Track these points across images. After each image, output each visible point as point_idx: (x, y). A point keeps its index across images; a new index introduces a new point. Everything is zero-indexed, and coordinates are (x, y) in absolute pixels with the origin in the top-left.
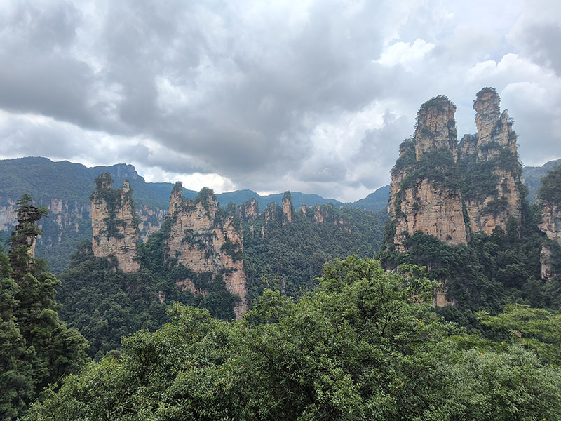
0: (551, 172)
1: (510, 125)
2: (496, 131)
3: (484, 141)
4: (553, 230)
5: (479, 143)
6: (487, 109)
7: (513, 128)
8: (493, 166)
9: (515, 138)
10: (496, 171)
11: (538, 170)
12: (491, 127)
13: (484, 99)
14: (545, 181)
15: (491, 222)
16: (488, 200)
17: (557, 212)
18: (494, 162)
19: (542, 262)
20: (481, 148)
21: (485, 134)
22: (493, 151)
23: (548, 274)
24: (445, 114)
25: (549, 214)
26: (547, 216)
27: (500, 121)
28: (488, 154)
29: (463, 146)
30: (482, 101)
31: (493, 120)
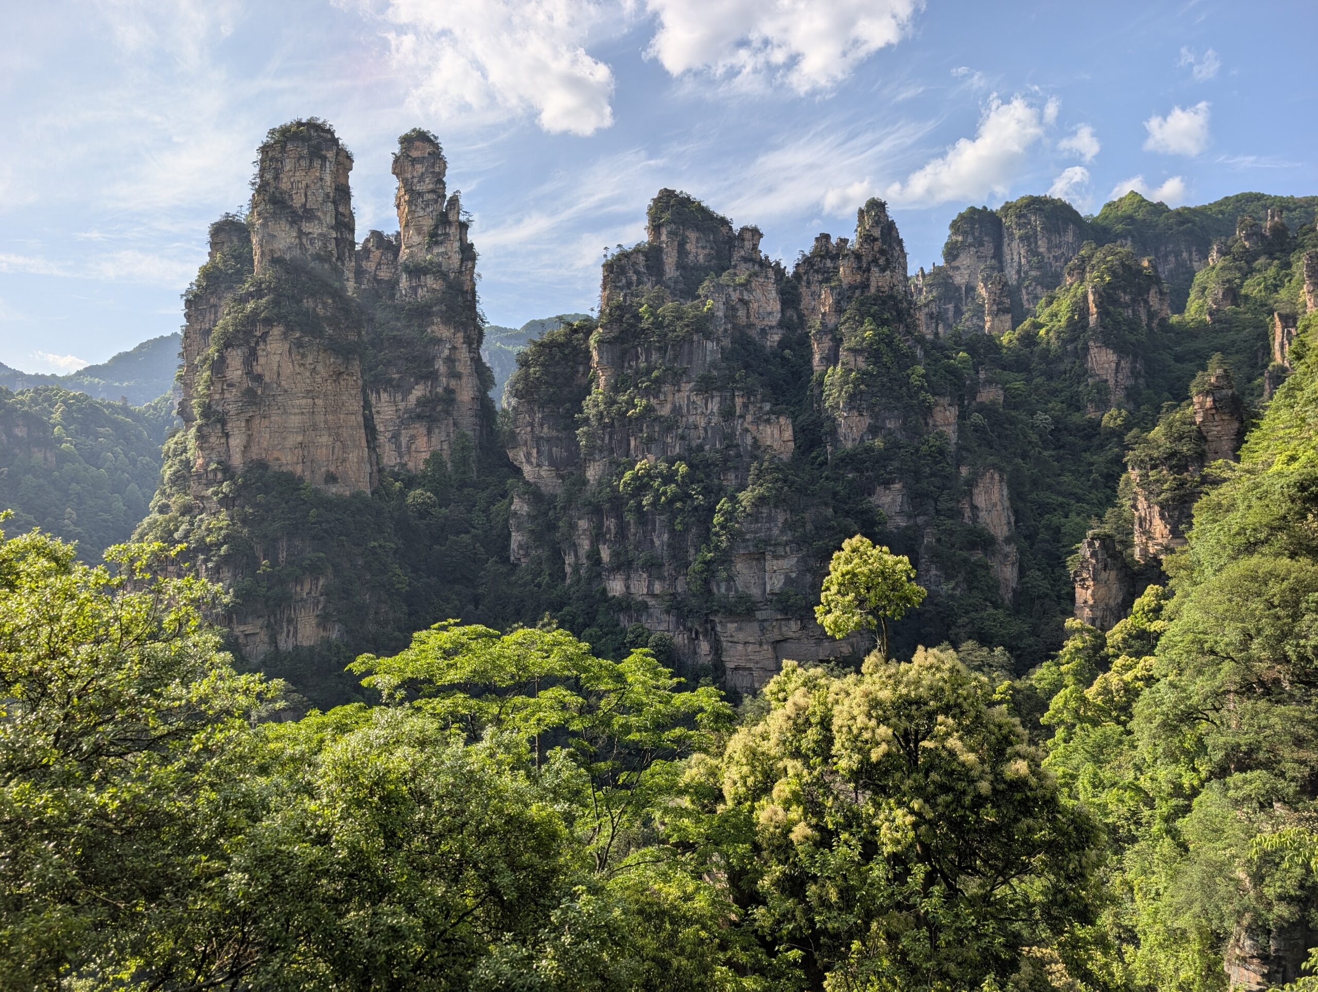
0: (536, 344)
1: (464, 227)
2: (437, 235)
3: (411, 255)
4: (534, 461)
5: (402, 257)
6: (421, 179)
7: (471, 236)
8: (429, 314)
9: (473, 258)
10: (435, 328)
12: (428, 224)
13: (414, 154)
14: (523, 361)
15: (421, 443)
16: (418, 392)
18: (431, 307)
19: (513, 529)
20: (406, 268)
21: (416, 239)
22: (430, 281)
23: (521, 552)
24: (328, 170)
25: (529, 429)
26: (524, 433)
27: (445, 214)
28: (419, 286)
29: (368, 257)
30: (410, 158)
31: (431, 209)
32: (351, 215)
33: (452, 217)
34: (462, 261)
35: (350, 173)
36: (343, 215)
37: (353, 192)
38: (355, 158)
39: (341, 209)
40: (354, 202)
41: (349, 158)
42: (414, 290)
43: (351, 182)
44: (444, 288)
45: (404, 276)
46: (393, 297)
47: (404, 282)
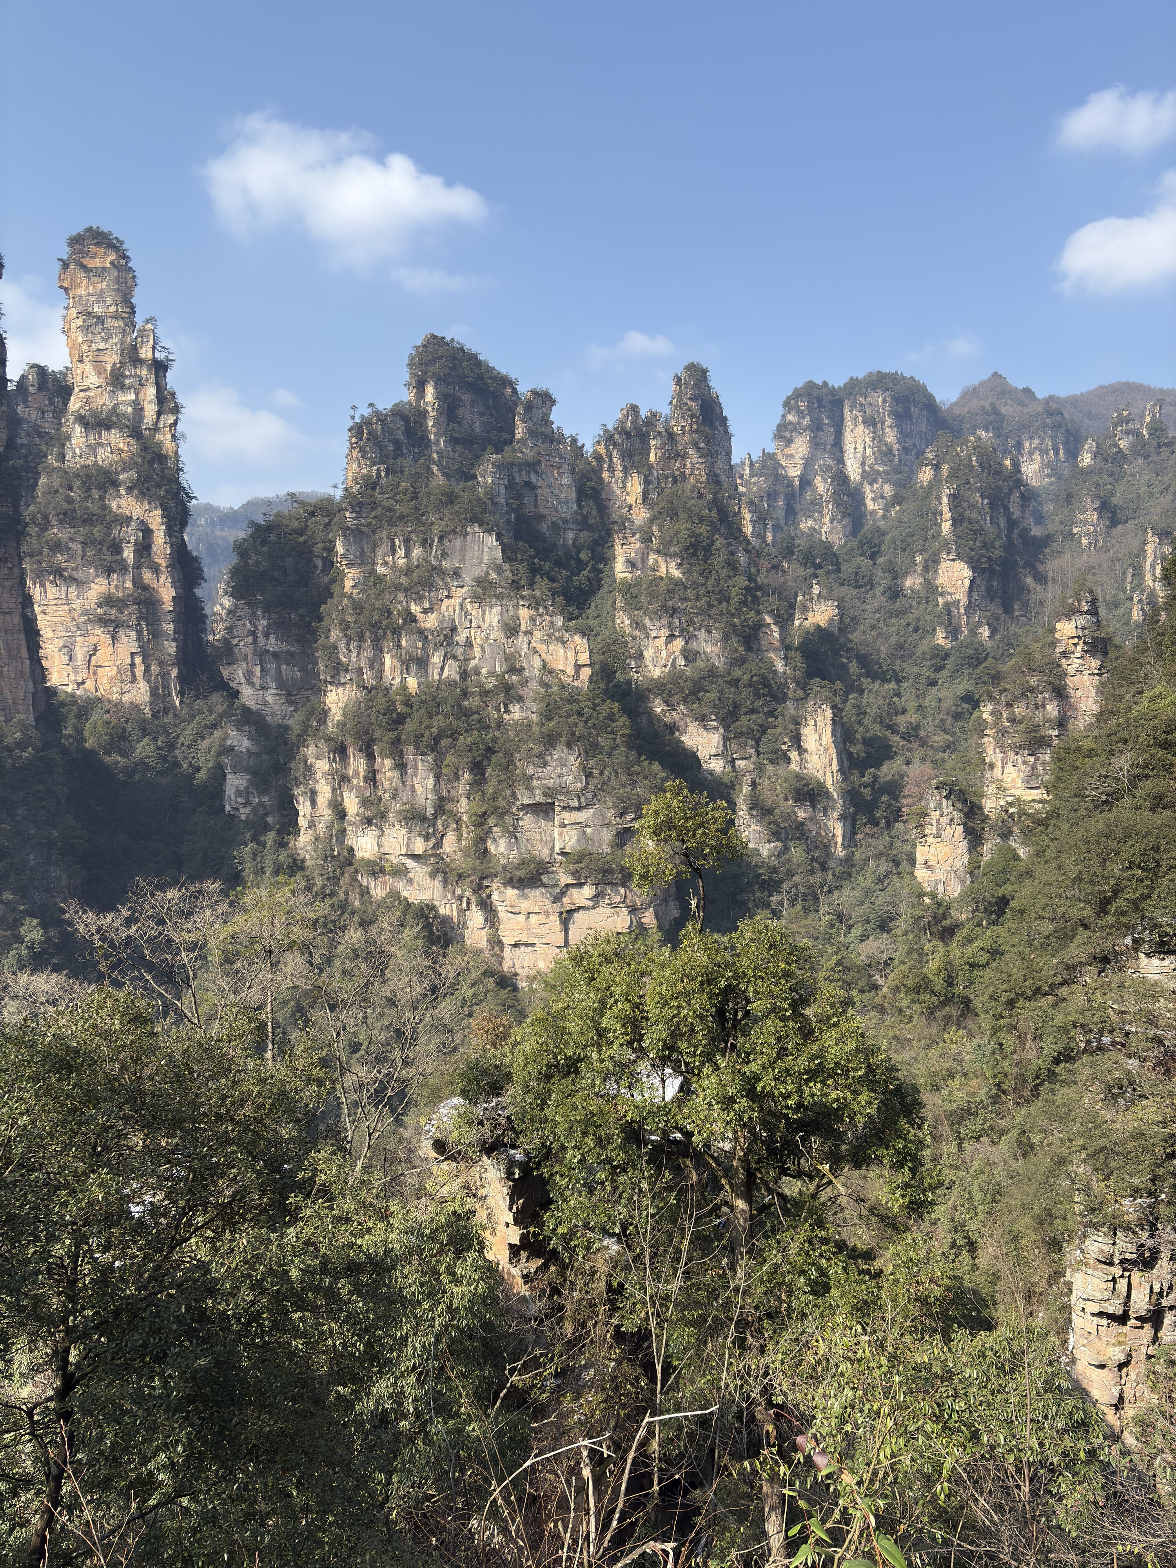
0: (258, 528)
1: (160, 368)
2: (124, 376)
3: (88, 401)
4: (257, 681)
5: (75, 404)
6: (101, 297)
7: (171, 379)
8: (115, 484)
9: (176, 409)
10: (123, 502)
11: (229, 518)
12: (112, 359)
13: (91, 263)
14: (242, 550)
15: (104, 655)
16: (99, 587)
17: (267, 635)
18: (117, 473)
19: (229, 769)
20: (81, 419)
21: (93, 380)
22: (116, 438)
23: (240, 800)
25: (250, 639)
26: (244, 645)
27: (134, 348)
28: (100, 444)
29: (25, 401)
30: (84, 267)
31: (116, 340)
33: (145, 353)
34: (159, 413)
42: (93, 449)
44: (135, 449)
45: (78, 430)
46: (62, 457)
47: (78, 437)
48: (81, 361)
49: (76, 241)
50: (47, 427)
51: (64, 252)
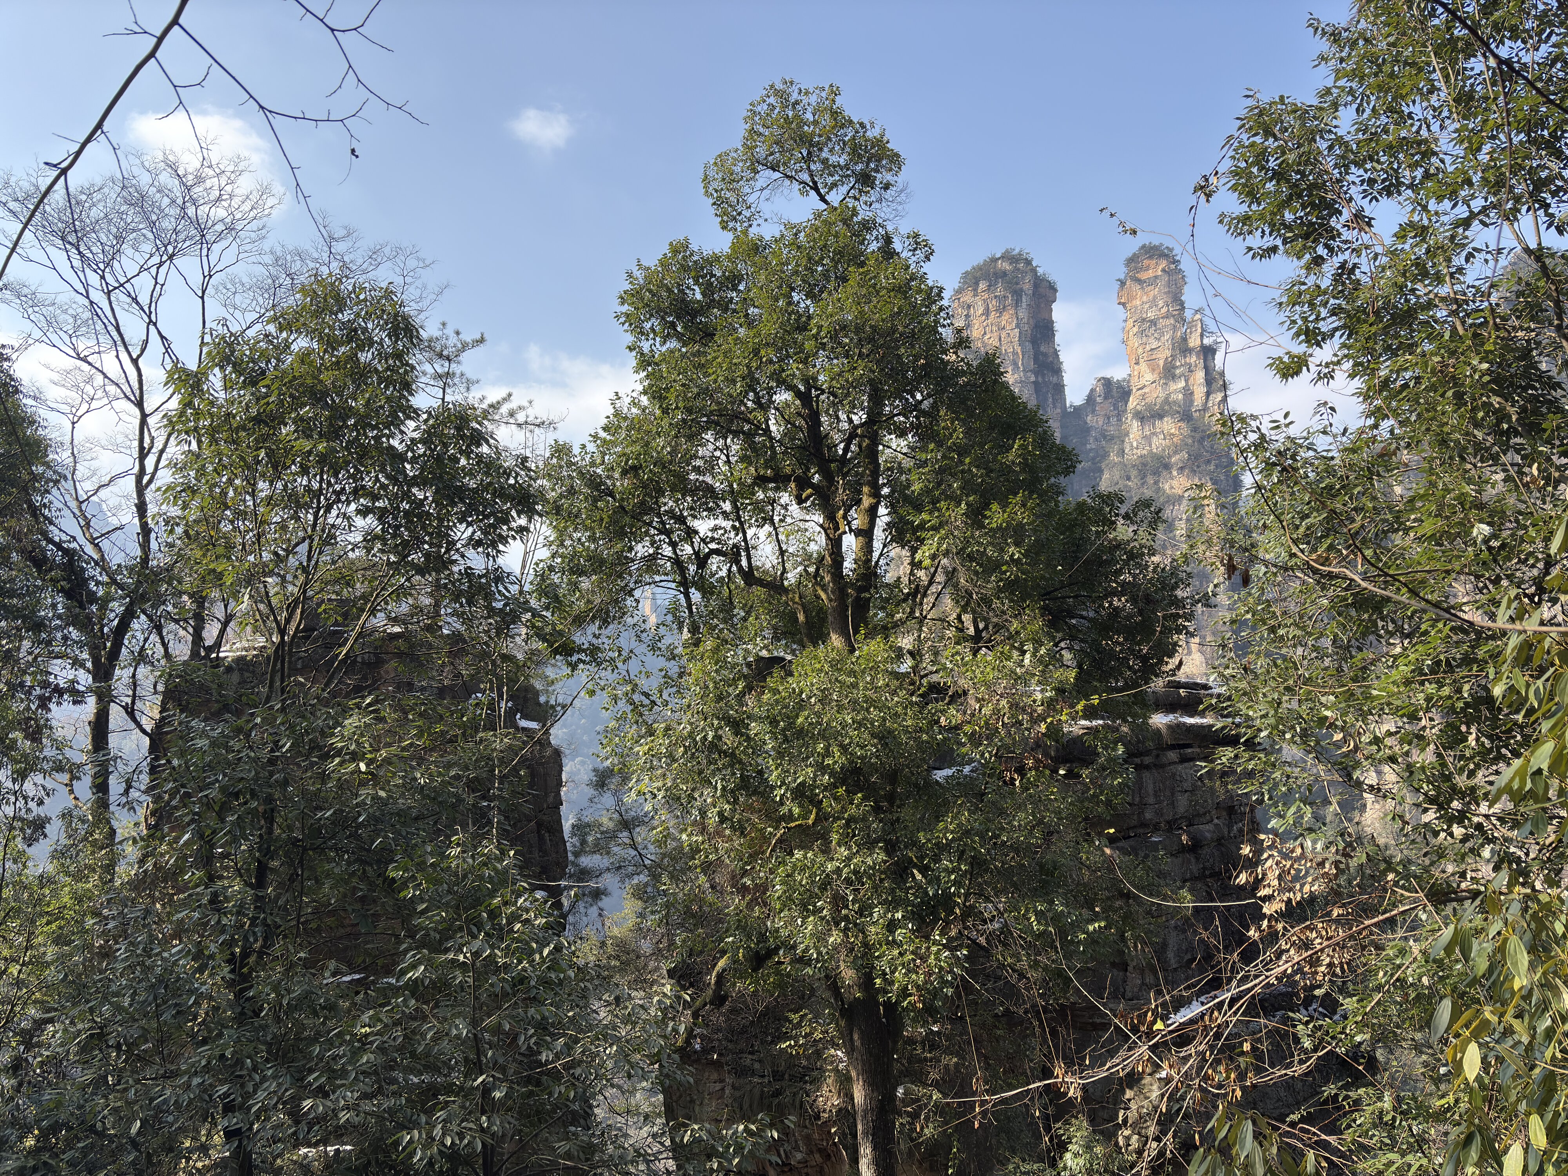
1: (1208, 352)
2: (1175, 367)
3: (1144, 397)
5: (1133, 403)
6: (1153, 302)
7: (1219, 362)
8: (1167, 467)
9: (1225, 387)
10: (1175, 483)
12: (1164, 355)
13: (1143, 276)
18: (1170, 457)
20: (1138, 415)
21: (1149, 377)
22: (1169, 425)
24: (1024, 305)
27: (1184, 339)
28: (1154, 434)
29: (1093, 411)
30: (1139, 281)
31: (1167, 337)
32: (1056, 353)
33: (1194, 341)
34: (1208, 394)
35: (1054, 306)
36: (1045, 355)
37: (1057, 326)
38: (1059, 286)
39: (1043, 349)
40: (1058, 339)
41: (1053, 289)
42: (1148, 439)
43: (1055, 316)
44: (1186, 431)
45: (1136, 424)
46: (1122, 452)
47: (1135, 430)
48: (1137, 363)
49: (1132, 261)
50: (1112, 430)
51: (1121, 272)
